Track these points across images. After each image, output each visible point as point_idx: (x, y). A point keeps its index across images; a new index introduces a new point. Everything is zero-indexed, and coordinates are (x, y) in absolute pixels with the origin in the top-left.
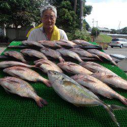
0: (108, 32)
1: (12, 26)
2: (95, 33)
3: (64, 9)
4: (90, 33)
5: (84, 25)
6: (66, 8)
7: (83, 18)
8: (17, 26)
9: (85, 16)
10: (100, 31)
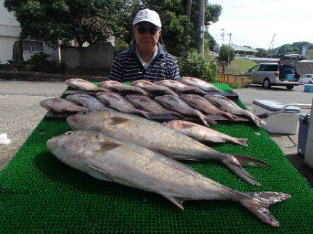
0: (250, 53)
1: (73, 43)
2: (226, 55)
3: (168, 12)
4: (217, 55)
5: (205, 41)
6: (172, 10)
7: (203, 28)
8: (81, 44)
9: (206, 24)
10: (236, 52)
